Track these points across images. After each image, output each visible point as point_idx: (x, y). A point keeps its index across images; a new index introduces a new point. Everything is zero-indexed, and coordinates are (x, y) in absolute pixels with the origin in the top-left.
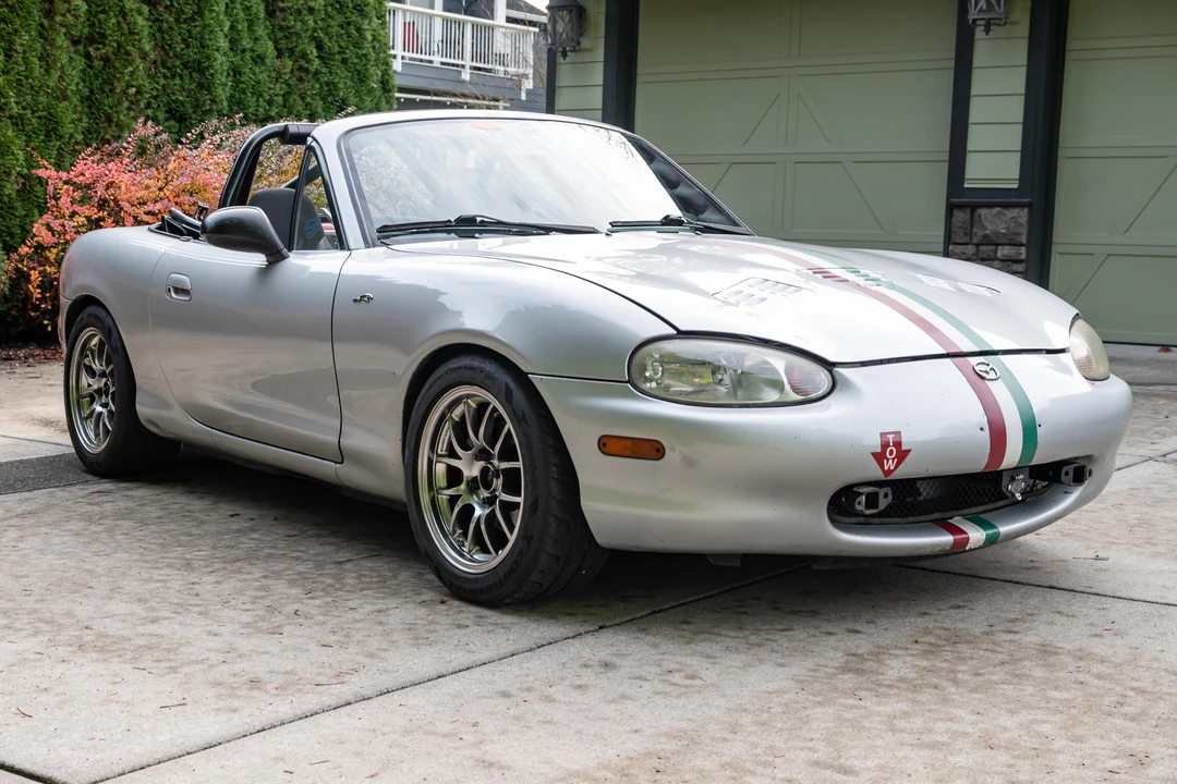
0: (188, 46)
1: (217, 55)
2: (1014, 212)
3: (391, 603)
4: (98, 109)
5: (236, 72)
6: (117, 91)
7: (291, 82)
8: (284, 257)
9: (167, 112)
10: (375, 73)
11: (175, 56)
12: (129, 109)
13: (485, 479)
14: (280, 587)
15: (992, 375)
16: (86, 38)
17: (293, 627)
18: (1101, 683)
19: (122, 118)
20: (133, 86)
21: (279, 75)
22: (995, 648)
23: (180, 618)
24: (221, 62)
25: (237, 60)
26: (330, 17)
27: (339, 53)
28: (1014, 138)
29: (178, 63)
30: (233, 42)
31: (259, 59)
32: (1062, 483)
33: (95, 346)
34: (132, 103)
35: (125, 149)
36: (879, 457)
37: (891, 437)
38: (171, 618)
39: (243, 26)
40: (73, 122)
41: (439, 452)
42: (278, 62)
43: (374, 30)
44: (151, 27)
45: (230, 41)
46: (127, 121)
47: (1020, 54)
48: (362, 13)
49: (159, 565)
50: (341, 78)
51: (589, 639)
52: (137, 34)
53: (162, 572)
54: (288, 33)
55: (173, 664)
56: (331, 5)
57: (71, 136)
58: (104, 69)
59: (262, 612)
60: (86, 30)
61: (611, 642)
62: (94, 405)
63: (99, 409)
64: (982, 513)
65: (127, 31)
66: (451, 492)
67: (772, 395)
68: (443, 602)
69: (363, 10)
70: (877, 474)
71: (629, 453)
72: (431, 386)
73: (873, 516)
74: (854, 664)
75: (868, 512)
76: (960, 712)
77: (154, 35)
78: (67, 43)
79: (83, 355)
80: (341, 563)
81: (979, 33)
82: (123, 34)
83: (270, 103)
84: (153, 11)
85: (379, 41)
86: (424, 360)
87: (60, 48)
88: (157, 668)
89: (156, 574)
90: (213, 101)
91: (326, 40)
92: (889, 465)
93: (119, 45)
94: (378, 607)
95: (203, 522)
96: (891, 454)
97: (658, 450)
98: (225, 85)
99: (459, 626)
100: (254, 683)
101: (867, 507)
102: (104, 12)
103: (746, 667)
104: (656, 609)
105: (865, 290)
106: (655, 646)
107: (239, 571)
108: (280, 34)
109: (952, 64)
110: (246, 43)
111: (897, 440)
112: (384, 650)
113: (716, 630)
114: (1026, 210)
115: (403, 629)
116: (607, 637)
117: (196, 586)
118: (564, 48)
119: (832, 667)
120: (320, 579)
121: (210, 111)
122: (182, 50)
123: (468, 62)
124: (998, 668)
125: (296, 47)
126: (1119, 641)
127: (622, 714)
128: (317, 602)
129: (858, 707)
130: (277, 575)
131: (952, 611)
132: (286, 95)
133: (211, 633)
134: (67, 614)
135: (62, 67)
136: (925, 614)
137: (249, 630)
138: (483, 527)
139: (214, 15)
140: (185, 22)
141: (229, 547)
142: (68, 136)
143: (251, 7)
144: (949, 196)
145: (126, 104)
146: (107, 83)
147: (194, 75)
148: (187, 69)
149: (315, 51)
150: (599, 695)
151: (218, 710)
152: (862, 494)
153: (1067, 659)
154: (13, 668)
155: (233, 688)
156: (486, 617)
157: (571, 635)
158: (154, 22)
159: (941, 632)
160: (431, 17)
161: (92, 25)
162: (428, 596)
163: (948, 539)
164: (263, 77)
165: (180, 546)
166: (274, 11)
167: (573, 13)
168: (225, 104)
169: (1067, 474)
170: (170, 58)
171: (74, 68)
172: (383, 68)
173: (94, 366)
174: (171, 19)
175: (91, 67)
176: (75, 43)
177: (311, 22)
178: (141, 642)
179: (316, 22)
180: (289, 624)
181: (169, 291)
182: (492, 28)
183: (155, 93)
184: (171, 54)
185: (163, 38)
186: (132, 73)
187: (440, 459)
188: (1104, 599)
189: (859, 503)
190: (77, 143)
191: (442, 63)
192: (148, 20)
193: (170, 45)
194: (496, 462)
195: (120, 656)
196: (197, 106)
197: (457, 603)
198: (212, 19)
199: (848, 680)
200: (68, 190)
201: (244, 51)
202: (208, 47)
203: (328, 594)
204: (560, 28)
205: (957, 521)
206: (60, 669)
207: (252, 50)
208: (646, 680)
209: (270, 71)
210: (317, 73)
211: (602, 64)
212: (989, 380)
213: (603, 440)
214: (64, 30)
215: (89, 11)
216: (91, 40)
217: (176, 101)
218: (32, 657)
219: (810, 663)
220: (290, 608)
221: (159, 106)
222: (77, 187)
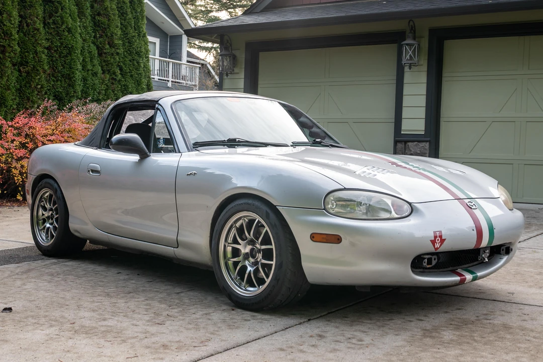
0: (64, 68)
1: (77, 72)
2: (423, 144)
3: (211, 310)
4: (23, 94)
5: (85, 80)
6: (33, 87)
7: (108, 84)
8: (148, 156)
9: (54, 96)
10: (144, 81)
11: (58, 72)
12: (37, 94)
13: (252, 254)
14: (156, 304)
15: (474, 207)
16: (19, 63)
17: (170, 322)
18: (537, 340)
19: (34, 98)
20: (39, 85)
21: (103, 81)
22: (484, 326)
23: (116, 318)
24: (78, 75)
25: (85, 74)
26: (126, 57)
27: (129, 72)
28: (422, 113)
29: (59, 75)
30: (84, 67)
31: (95, 74)
32: (501, 254)
33: (47, 197)
34: (39, 92)
35: (38, 112)
36: (433, 242)
37: (438, 233)
38: (111, 318)
39: (88, 60)
40: (12, 100)
41: (229, 242)
42: (103, 76)
43: (144, 63)
44: (48, 59)
45: (82, 66)
46: (36, 100)
47: (423, 78)
48: (139, 56)
49: (94, 295)
50: (130, 83)
51: (306, 325)
52: (41, 62)
53: (97, 298)
54: (108, 63)
55: (123, 339)
56: (126, 52)
57: (11, 106)
58: (27, 77)
59: (153, 315)
60: (19, 60)
61: (317, 326)
62: (45, 224)
63: (48, 225)
64: (469, 267)
65: (37, 61)
66: (235, 260)
67: (387, 215)
68: (233, 310)
69: (140, 54)
70: (432, 250)
71: (325, 240)
72: (227, 212)
73: (429, 268)
74: (427, 333)
75: (428, 266)
76: (484, 354)
77: (49, 62)
78: (10, 65)
79: (40, 201)
80: (178, 293)
81: (406, 69)
82: (36, 62)
83: (99, 93)
84: (49, 52)
85: (146, 68)
86: (223, 200)
87: (7, 67)
88: (116, 340)
89: (95, 299)
90: (75, 92)
91: (124, 67)
92: (437, 245)
93: (34, 66)
94: (205, 312)
95: (106, 276)
96: (438, 241)
97: (338, 239)
98: (80, 85)
99: (246, 320)
100: (165, 346)
101: (428, 264)
102: (27, 52)
103: (382, 336)
104: (330, 311)
105: (415, 171)
106: (337, 327)
107: (133, 297)
108: (104, 64)
109: (395, 82)
110: (90, 67)
111: (440, 235)
112: (217, 331)
113: (360, 320)
114: (428, 143)
115: (221, 322)
116: (314, 323)
117: (117, 304)
118: (227, 72)
119: (420, 335)
120: (172, 300)
121: (73, 96)
122: (61, 69)
123: (170, 79)
124: (490, 335)
125: (111, 69)
126: (535, 323)
127: (338, 357)
128: (176, 310)
129: (440, 352)
130: (152, 299)
131: (458, 311)
132: (106, 90)
133: (133, 325)
134: (62, 317)
135: (8, 76)
136: (447, 312)
137: (150, 323)
138: (252, 275)
139: (76, 55)
140: (63, 57)
141: (123, 287)
142: (10, 106)
143: (92, 51)
144: (395, 137)
145: (36, 92)
146: (28, 83)
147: (67, 80)
148: (63, 78)
149: (119, 71)
150: (324, 349)
151: (154, 359)
152: (426, 258)
153: (518, 331)
154: (47, 342)
155: (156, 349)
156: (256, 316)
157: (298, 323)
158: (49, 57)
159: (458, 320)
160: (155, 59)
161: (22, 58)
162: (225, 307)
163: (458, 278)
164: (97, 82)
165: (100, 286)
166: (101, 54)
167: (231, 58)
168: (80, 93)
169: (503, 250)
170: (56, 73)
171: (13, 76)
172: (148, 79)
173: (46, 206)
174: (57, 56)
175: (21, 76)
176: (14, 65)
177: (118, 59)
178: (103, 329)
179: (119, 59)
180: (168, 320)
181: (89, 171)
182: (180, 65)
183: (49, 88)
184: (57, 71)
185: (53, 64)
186: (39, 79)
187: (229, 245)
188: (519, 305)
189: (425, 262)
190: (13, 109)
191: (159, 79)
192: (46, 56)
193: (56, 67)
194: (258, 246)
195: (96, 335)
196: (67, 94)
197: (239, 310)
198: (75, 56)
199: (428, 341)
200: (12, 130)
201: (88, 70)
202: (73, 68)
203: (179, 307)
204: (225, 64)
205: (459, 271)
206: (70, 342)
207: (92, 70)
208: (341, 342)
209: (99, 79)
210: (119, 81)
211: (243, 79)
212: (474, 209)
213: (313, 235)
214: (9, 60)
215: (21, 51)
216: (21, 64)
217: (58, 92)
218: (55, 336)
219: (409, 334)
220: (165, 313)
221: (50, 93)
222: (16, 128)
